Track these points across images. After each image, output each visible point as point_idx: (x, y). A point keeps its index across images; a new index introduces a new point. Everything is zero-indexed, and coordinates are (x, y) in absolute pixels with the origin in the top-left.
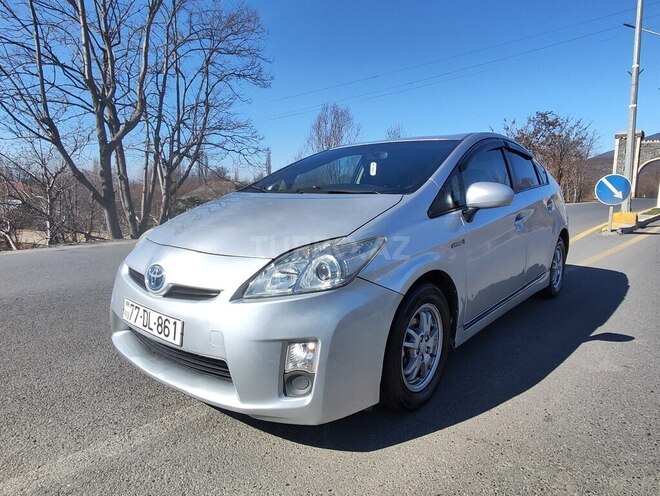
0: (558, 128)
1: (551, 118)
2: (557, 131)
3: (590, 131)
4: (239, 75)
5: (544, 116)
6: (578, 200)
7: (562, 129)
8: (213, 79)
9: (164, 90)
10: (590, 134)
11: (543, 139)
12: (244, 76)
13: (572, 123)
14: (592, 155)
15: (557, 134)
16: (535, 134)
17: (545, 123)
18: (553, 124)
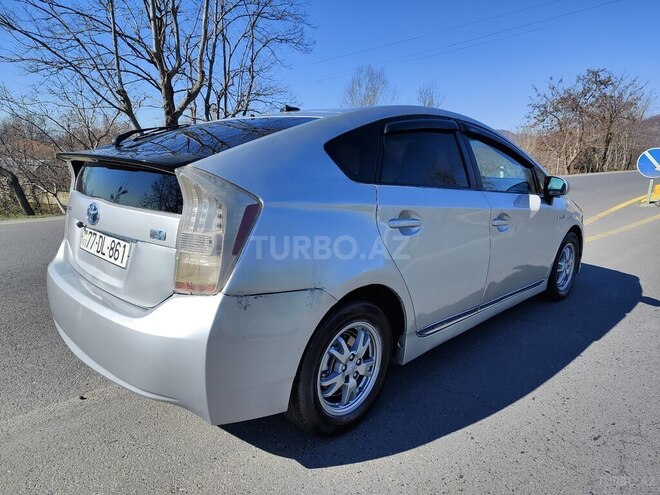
0: (610, 88)
1: (603, 77)
2: (608, 91)
3: (647, 91)
4: (282, 40)
5: (596, 74)
6: (627, 168)
7: (615, 88)
8: (258, 46)
9: (213, 58)
10: (647, 93)
11: (592, 100)
12: (287, 41)
13: (626, 82)
14: (647, 115)
15: (608, 94)
16: (584, 94)
17: (596, 82)
18: (605, 83)
